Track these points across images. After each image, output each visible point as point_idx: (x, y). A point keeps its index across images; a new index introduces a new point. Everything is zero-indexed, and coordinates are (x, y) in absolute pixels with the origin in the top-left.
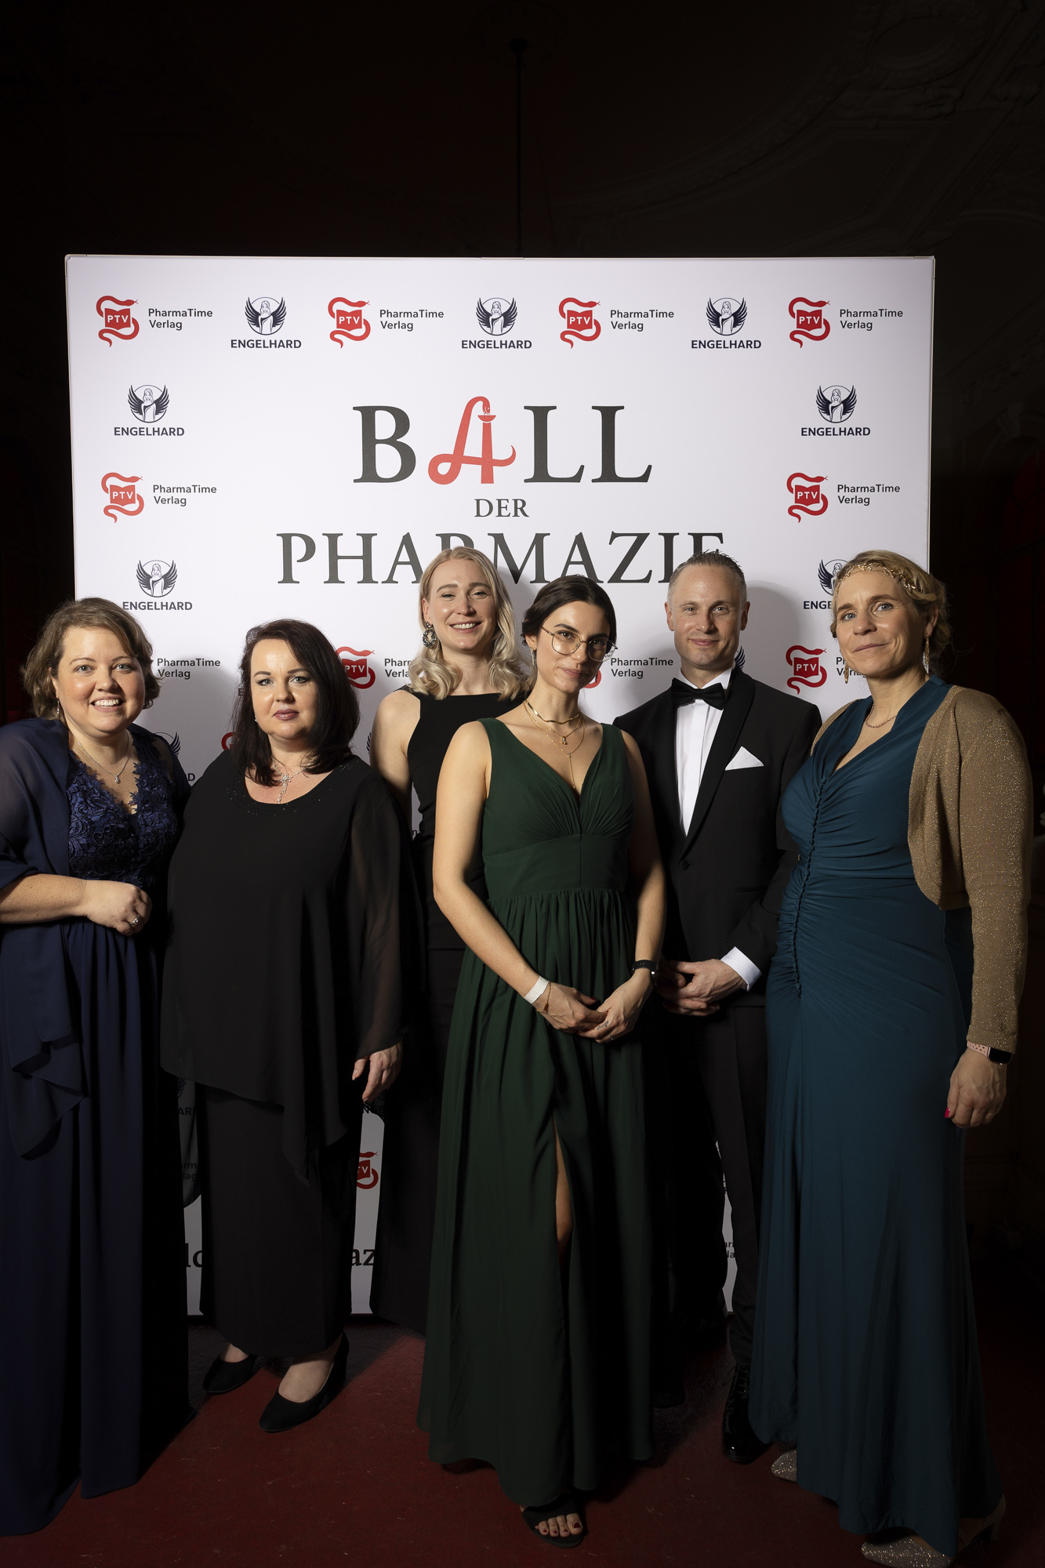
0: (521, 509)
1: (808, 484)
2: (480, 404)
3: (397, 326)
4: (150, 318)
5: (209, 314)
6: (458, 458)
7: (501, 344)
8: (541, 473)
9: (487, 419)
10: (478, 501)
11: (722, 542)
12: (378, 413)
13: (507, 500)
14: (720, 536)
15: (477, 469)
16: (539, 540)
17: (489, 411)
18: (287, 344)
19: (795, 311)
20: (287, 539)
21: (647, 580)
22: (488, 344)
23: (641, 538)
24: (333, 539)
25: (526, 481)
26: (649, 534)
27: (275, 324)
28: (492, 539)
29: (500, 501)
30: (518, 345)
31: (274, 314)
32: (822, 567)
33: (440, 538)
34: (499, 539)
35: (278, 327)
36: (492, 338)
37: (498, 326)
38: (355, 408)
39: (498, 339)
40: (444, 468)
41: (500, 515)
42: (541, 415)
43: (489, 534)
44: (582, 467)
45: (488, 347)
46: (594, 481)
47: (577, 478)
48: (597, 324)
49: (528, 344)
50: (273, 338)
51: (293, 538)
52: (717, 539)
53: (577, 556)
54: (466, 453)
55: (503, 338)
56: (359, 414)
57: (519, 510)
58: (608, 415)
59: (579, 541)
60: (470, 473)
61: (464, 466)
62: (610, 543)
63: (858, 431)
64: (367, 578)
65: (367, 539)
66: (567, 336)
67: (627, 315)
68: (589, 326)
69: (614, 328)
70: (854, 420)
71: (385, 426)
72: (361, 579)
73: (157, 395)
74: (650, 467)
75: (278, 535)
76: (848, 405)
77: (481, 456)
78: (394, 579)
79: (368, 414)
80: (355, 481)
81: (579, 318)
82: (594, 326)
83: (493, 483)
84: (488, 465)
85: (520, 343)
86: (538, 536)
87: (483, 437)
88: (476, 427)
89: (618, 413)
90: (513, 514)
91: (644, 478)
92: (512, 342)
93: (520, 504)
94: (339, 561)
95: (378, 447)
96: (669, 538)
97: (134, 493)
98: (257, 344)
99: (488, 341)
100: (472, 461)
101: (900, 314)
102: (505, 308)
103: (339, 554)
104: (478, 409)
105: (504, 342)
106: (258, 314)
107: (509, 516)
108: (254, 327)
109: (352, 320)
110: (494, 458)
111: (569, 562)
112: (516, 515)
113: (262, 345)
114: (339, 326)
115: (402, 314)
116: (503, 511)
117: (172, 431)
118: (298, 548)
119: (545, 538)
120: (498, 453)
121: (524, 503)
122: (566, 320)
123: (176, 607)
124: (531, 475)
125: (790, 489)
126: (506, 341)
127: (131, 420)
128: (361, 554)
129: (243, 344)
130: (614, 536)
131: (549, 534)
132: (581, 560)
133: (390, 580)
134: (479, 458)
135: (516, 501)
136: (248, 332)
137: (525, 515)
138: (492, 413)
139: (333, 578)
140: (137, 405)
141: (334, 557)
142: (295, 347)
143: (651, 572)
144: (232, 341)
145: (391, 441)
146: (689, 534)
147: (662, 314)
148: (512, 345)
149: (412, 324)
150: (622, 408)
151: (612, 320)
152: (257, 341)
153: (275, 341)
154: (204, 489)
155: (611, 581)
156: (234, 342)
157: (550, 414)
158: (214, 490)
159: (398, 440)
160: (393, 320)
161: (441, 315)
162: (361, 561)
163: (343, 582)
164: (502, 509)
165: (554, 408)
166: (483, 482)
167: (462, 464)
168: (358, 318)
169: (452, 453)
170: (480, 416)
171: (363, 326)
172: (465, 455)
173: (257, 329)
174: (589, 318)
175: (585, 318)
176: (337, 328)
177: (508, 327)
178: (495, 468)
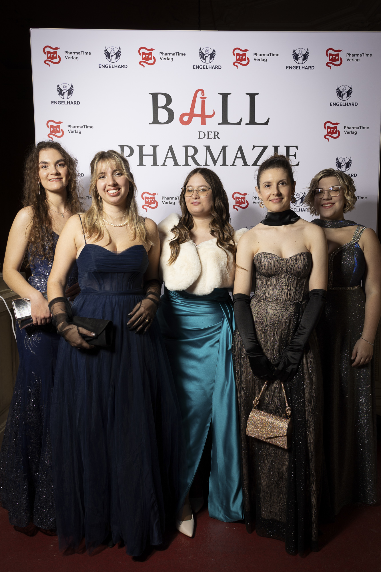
0: (217, 136)
1: (332, 126)
2: (200, 92)
3: (166, 59)
4: (65, 55)
5: (90, 53)
6: (191, 115)
7: (209, 67)
8: (225, 121)
9: (203, 98)
10: (199, 132)
11: (297, 150)
12: (159, 96)
13: (211, 132)
14: (297, 147)
16: (224, 148)
17: (204, 95)
18: (122, 66)
19: (328, 54)
20: (122, 147)
22: (203, 67)
23: (265, 148)
24: (141, 147)
25: (219, 124)
26: (268, 146)
27: (116, 58)
28: (205, 148)
29: (208, 132)
31: (116, 54)
32: (337, 160)
33: (184, 147)
34: (208, 148)
35: (118, 59)
36: (205, 64)
37: (208, 59)
38: (150, 94)
39: (208, 65)
40: (186, 119)
41: (208, 138)
42: (225, 97)
43: (204, 146)
44: (242, 119)
46: (246, 124)
47: (239, 123)
49: (220, 67)
50: (116, 64)
51: (125, 147)
52: (295, 148)
53: (239, 155)
55: (210, 65)
56: (151, 96)
57: (216, 137)
58: (252, 97)
59: (240, 149)
60: (196, 120)
61: (194, 118)
62: (253, 150)
63: (353, 104)
64: (155, 164)
65: (155, 148)
66: (236, 64)
67: (260, 55)
68: (245, 60)
69: (255, 60)
70: (351, 100)
71: (162, 101)
72: (152, 164)
73: (69, 88)
74: (269, 119)
75: (118, 146)
76: (349, 93)
77: (201, 114)
78: (166, 164)
79: (155, 96)
80: (150, 124)
81: (241, 56)
82: (247, 60)
83: (205, 125)
84: (203, 117)
85: (217, 66)
86: (223, 146)
87: (202, 106)
88: (199, 101)
89: (256, 96)
91: (267, 123)
93: (216, 134)
94: (143, 157)
95: (159, 109)
96: (276, 148)
97: (60, 128)
98: (109, 67)
100: (197, 115)
101: (371, 55)
102: (211, 52)
103: (143, 154)
104: (200, 94)
106: (110, 54)
107: (212, 138)
109: (148, 57)
110: (206, 115)
111: (236, 158)
112: (215, 138)
113: (111, 67)
114: (143, 59)
115: (169, 54)
116: (210, 137)
117: (75, 103)
118: (127, 151)
119: (227, 147)
120: (208, 113)
121: (218, 133)
122: (235, 57)
124: (221, 122)
125: (325, 128)
126: (211, 66)
127: (58, 98)
128: (152, 154)
129: (104, 66)
130: (254, 147)
132: (241, 156)
133: (164, 165)
135: (215, 132)
136: (105, 61)
137: (219, 138)
138: (205, 96)
139: (141, 164)
140: (60, 92)
141: (141, 155)
142: (125, 68)
144: (99, 65)
145: (164, 107)
146: (284, 146)
147: (274, 55)
148: (213, 67)
149: (173, 58)
150: (258, 94)
151: (254, 57)
152: (109, 65)
153: (117, 65)
154: (88, 127)
155: (253, 165)
156: (100, 65)
157: (229, 96)
158: (92, 127)
159: (167, 107)
160: (165, 57)
161: (184, 54)
162: (152, 156)
163: (145, 165)
164: (209, 135)
165: (230, 94)
166: (201, 124)
167: (193, 117)
168: (151, 55)
169: (189, 112)
170: (200, 97)
171: (153, 59)
172: (194, 113)
173: (109, 60)
174: (245, 56)
175: (243, 56)
176: (142, 60)
177: (212, 60)
178: (206, 119)
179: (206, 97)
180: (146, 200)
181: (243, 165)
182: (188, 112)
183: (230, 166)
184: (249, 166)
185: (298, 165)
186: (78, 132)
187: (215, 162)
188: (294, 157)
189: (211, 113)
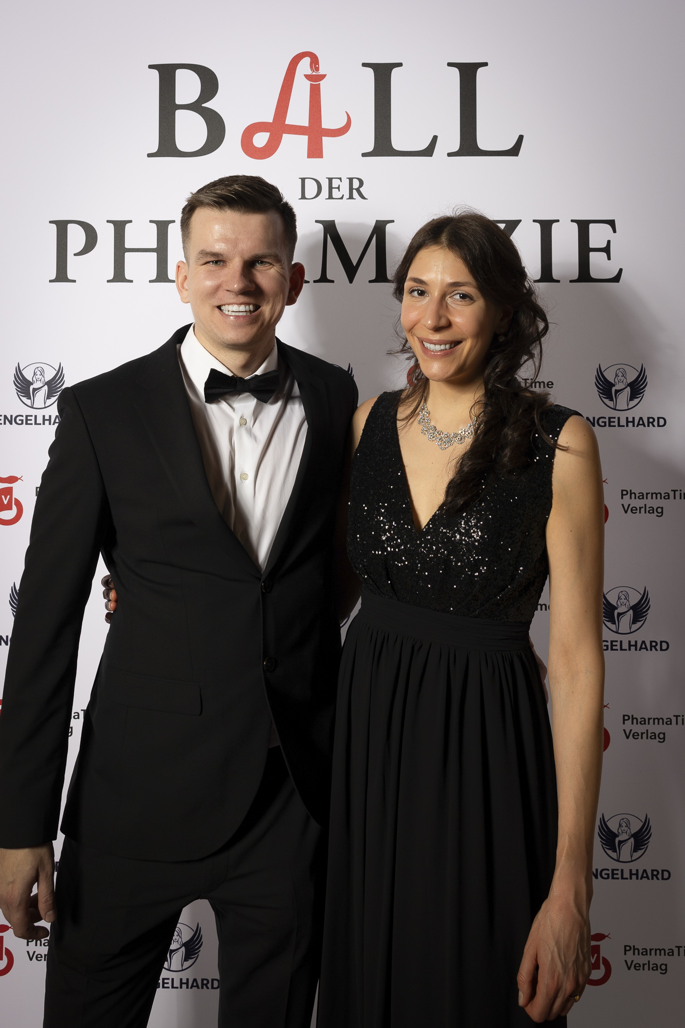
0: (358, 190)
2: (306, 61)
6: (278, 127)
8: (383, 146)
9: (315, 79)
10: (303, 180)
11: (615, 231)
12: (179, 73)
13: (340, 179)
14: (612, 223)
15: (302, 141)
16: (380, 229)
17: (317, 69)
20: (62, 227)
23: (511, 226)
24: (120, 227)
25: (364, 155)
26: (520, 221)
28: (321, 227)
29: (330, 180)
34: (330, 227)
38: (151, 67)
40: (260, 139)
41: (331, 197)
42: (383, 73)
43: (317, 221)
44: (435, 138)
46: (450, 155)
47: (428, 152)
51: (70, 226)
52: (608, 227)
54: (289, 121)
56: (155, 73)
57: (355, 192)
58: (468, 73)
60: (294, 145)
61: (286, 137)
64: (162, 276)
65: (162, 228)
71: (188, 87)
72: (154, 277)
74: (521, 138)
75: (51, 222)
77: (307, 125)
79: (167, 73)
80: (150, 155)
83: (322, 157)
84: (316, 135)
86: (377, 222)
87: (310, 102)
88: (301, 89)
89: (480, 71)
90: (347, 195)
91: (515, 151)
93: (356, 184)
94: (127, 254)
95: (179, 114)
96: (546, 227)
100: (296, 130)
103: (127, 246)
104: (304, 66)
107: (342, 198)
110: (323, 127)
112: (351, 197)
116: (335, 191)
118: (76, 239)
119: (389, 226)
120: (329, 121)
121: (361, 183)
124: (370, 147)
128: (155, 246)
131: (393, 221)
134: (306, 128)
135: (351, 180)
137: (363, 197)
138: (321, 72)
139: (119, 276)
141: (120, 250)
145: (195, 107)
146: (572, 221)
150: (486, 64)
157: (395, 72)
159: (203, 105)
162: (155, 254)
163: (132, 281)
164: (333, 189)
165: (400, 65)
166: (309, 156)
167: (284, 135)
169: (271, 121)
170: (307, 77)
172: (286, 123)
178: (326, 140)
179: (324, 76)
182: (269, 118)
185: (617, 279)
187: (351, 270)
188: (604, 255)
189: (342, 123)
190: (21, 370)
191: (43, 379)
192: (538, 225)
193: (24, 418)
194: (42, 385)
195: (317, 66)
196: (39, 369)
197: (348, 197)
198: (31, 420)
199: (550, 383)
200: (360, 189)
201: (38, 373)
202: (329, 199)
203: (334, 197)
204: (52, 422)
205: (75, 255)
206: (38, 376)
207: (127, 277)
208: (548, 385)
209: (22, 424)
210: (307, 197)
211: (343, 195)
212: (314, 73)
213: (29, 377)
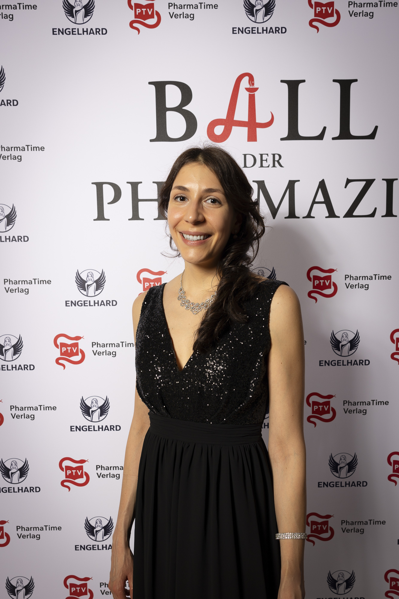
0: (278, 161)
2: (246, 79)
3: (182, 16)
5: (35, 7)
6: (229, 122)
7: (263, 30)
8: (293, 134)
9: (252, 90)
10: (245, 155)
12: (168, 87)
13: (267, 154)
15: (245, 130)
16: (291, 185)
17: (253, 84)
18: (96, 32)
20: (99, 186)
21: (373, 215)
22: (252, 30)
23: (369, 183)
24: (135, 186)
25: (282, 139)
26: (374, 180)
27: (86, 15)
28: (256, 185)
29: (261, 155)
30: (276, 31)
31: (85, 7)
34: (261, 185)
35: (88, 18)
37: (260, 15)
38: (150, 83)
39: (260, 26)
40: (219, 130)
41: (262, 166)
42: (293, 87)
43: (253, 181)
44: (325, 128)
45: (252, 33)
46: (333, 139)
47: (321, 137)
48: (338, 13)
49: (284, 30)
50: (85, 26)
51: (104, 186)
53: (320, 197)
54: (237, 117)
55: (265, 25)
56: (153, 87)
57: (276, 163)
58: (345, 86)
59: (322, 185)
60: (239, 133)
61: (233, 127)
62: (346, 187)
64: (162, 216)
66: (314, 23)
67: (361, 5)
68: (332, 15)
69: (351, 16)
71: (173, 97)
72: (156, 217)
74: (376, 128)
75: (92, 183)
77: (247, 120)
79: (160, 88)
80: (151, 141)
81: (324, 8)
82: (335, 15)
83: (256, 141)
84: (253, 127)
85: (277, 29)
86: (290, 181)
87: (249, 105)
88: (243, 97)
89: (353, 85)
90: (271, 165)
91: (372, 136)
92: (271, 28)
93: (277, 158)
94: (140, 203)
95: (168, 113)
96: (390, 183)
98: (73, 32)
99: (252, 28)
100: (240, 124)
102: (266, 1)
103: (140, 198)
104: (245, 83)
105: (265, 29)
106: (73, 7)
107: (268, 167)
108: (70, 18)
109: (146, 11)
110: (257, 122)
111: (314, 202)
112: (274, 166)
113: (76, 33)
114: (136, 16)
115: (186, 7)
117: (9, 103)
118: (108, 193)
119: (296, 184)
120: (261, 118)
121: (280, 157)
122: (314, 10)
123: (17, 239)
124: (285, 135)
126: (267, 28)
128: (156, 198)
129: (62, 32)
130: (349, 181)
131: (299, 181)
132: (323, 200)
134: (247, 122)
135: (274, 155)
136: (65, 22)
137: (281, 166)
138: (255, 86)
139: (136, 216)
141: (136, 200)
142: (102, 34)
143: (376, 209)
144: (53, 29)
145: (178, 109)
147: (388, 4)
148: (271, 31)
149: (193, 15)
150: (356, 80)
151: (349, 9)
152: (72, 29)
153: (87, 29)
154: (35, 148)
155: (345, 216)
156: (55, 30)
157: (301, 86)
158: (42, 149)
159: (183, 108)
160: (178, 12)
161: (216, 6)
163: (143, 219)
164: (263, 161)
165: (304, 81)
166: (248, 141)
168: (152, 9)
170: (247, 89)
171: (155, 16)
172: (235, 119)
173: (73, 20)
174: (331, 8)
175: (328, 8)
176: (135, 18)
177: (269, 16)
178: (258, 130)
180: (146, 283)
181: (328, 215)
182: (224, 116)
183: (304, 218)
184: (339, 217)
186: (15, 158)
187: (274, 211)
189: (268, 119)
190: (80, 274)
191: (93, 279)
192: (385, 182)
193: (83, 302)
194: (92, 283)
195: (253, 82)
196: (90, 273)
197: (272, 166)
198: (87, 303)
199: (389, 277)
200: (280, 161)
201: (90, 276)
202: (261, 167)
203: (264, 166)
204: (100, 304)
205: (108, 203)
206: (90, 278)
207: (141, 217)
208: (388, 278)
209: (82, 305)
210: (247, 166)
211: (269, 165)
212: (251, 87)
213: (84, 278)
